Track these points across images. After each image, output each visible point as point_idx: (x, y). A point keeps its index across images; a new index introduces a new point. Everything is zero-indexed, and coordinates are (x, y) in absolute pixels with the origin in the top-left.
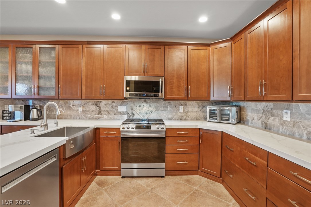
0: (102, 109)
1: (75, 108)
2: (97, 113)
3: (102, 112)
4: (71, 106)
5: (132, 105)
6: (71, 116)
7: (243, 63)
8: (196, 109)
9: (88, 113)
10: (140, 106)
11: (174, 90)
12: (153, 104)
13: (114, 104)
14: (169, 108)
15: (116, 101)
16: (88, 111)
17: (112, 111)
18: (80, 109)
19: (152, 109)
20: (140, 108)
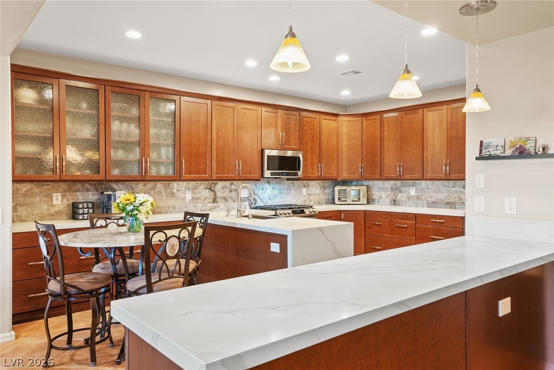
0: (218, 194)
1: (181, 195)
2: (212, 200)
3: (218, 199)
4: (175, 191)
5: (254, 187)
6: (174, 207)
7: (379, 143)
8: (318, 191)
9: (199, 201)
10: (263, 189)
11: (308, 167)
12: (277, 185)
13: (233, 187)
14: (293, 191)
15: (235, 183)
16: (198, 198)
17: (231, 198)
18: (189, 196)
19: (275, 192)
20: (263, 192)
